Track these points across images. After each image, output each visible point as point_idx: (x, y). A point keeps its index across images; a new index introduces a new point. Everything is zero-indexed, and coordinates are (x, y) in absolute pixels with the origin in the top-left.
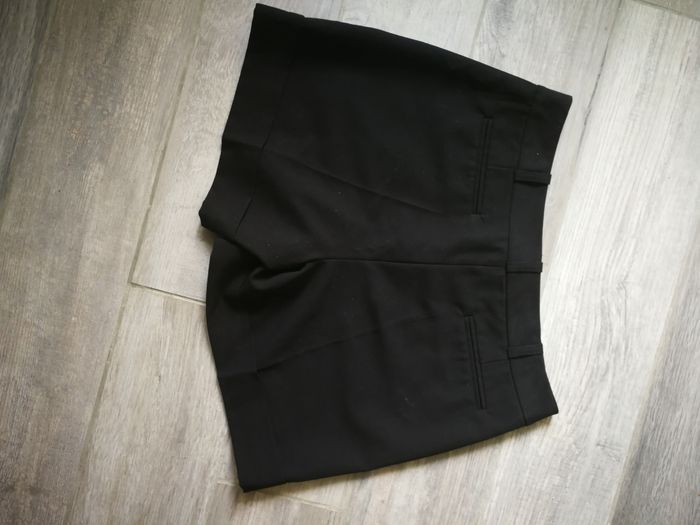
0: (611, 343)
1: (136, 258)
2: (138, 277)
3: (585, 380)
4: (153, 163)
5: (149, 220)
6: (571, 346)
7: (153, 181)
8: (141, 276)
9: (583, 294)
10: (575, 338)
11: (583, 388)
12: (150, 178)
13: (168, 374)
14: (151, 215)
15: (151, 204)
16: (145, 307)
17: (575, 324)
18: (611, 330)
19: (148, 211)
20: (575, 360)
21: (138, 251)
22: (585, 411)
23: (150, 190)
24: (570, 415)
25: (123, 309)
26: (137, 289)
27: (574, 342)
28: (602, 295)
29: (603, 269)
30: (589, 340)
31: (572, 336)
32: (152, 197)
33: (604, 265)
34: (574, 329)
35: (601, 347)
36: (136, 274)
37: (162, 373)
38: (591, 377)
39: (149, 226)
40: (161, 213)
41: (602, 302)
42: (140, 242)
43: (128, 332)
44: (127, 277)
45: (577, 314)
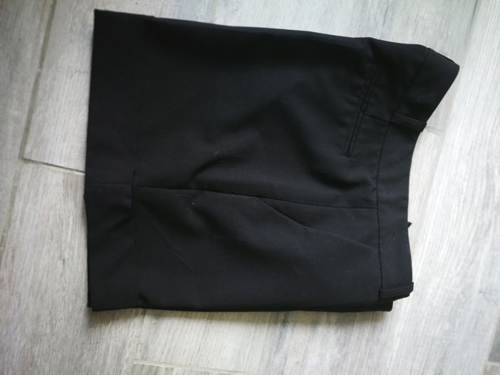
0: (493, 201)
1: (27, 130)
2: (31, 152)
3: (473, 235)
4: (41, 20)
5: (40, 87)
6: (461, 206)
7: (42, 41)
8: (35, 151)
9: (473, 159)
10: (465, 198)
11: (470, 243)
12: (38, 37)
14: (41, 81)
15: (41, 66)
16: (42, 185)
17: (465, 185)
18: (494, 190)
19: (39, 75)
20: (464, 218)
21: (29, 122)
22: (471, 263)
23: (39, 52)
24: (459, 268)
25: (15, 188)
26: (31, 166)
27: (464, 202)
28: (488, 158)
29: (489, 135)
30: (476, 200)
31: (463, 197)
32: (42, 59)
33: (490, 132)
34: (465, 190)
35: (485, 206)
36: (28, 149)
38: (477, 232)
39: (40, 93)
40: (54, 79)
41: (488, 164)
42: (31, 112)
43: (23, 213)
44: (17, 152)
45: (467, 176)
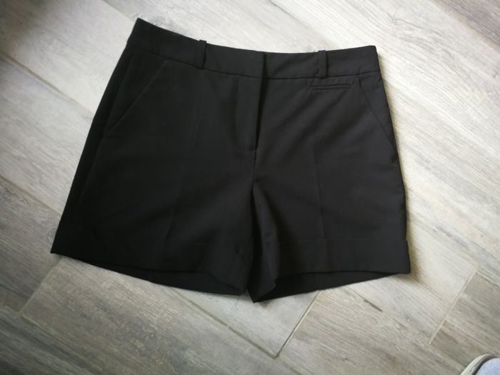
0: (430, 43)
1: (260, 348)
2: (274, 351)
3: (448, 69)
4: (199, 314)
5: (238, 330)
6: (423, 71)
7: (211, 318)
8: (274, 349)
9: (391, 49)
10: (418, 66)
11: (454, 73)
12: (208, 320)
13: (346, 353)
14: (234, 328)
15: (226, 325)
16: (296, 353)
17: (409, 62)
18: (422, 39)
19: (231, 328)
20: (433, 71)
21: (255, 345)
22: (469, 77)
23: (218, 323)
24: (468, 88)
25: (291, 369)
26: (281, 354)
27: (421, 68)
28: (396, 36)
29: (379, 30)
30: (423, 57)
31: (416, 67)
32: (222, 323)
33: (377, 28)
34: (412, 64)
35: (431, 50)
36: (271, 352)
37: (344, 356)
38: (448, 65)
39: (241, 332)
40: (235, 320)
41: (401, 38)
42: (250, 341)
44: (271, 359)
45: (403, 59)
